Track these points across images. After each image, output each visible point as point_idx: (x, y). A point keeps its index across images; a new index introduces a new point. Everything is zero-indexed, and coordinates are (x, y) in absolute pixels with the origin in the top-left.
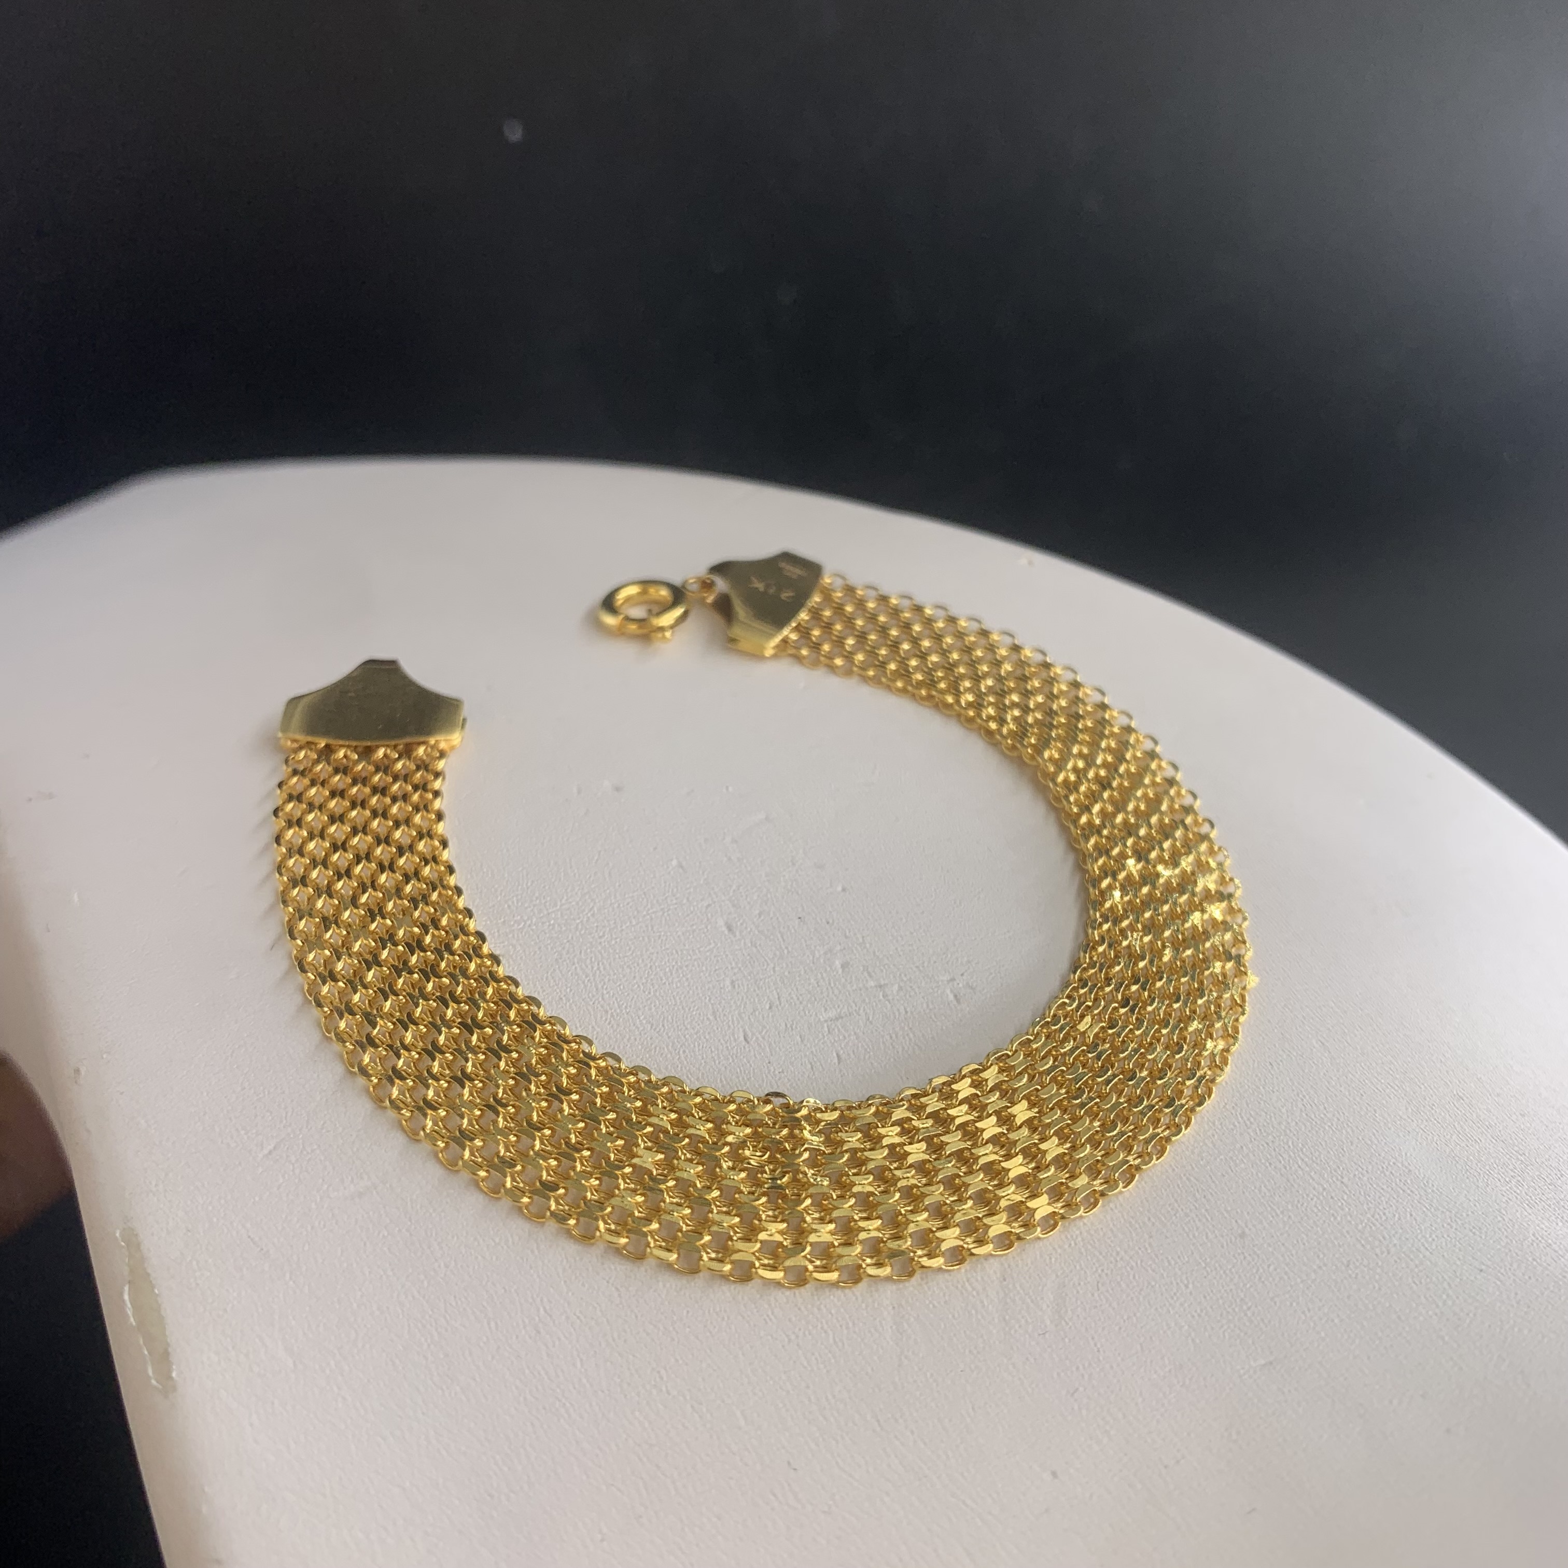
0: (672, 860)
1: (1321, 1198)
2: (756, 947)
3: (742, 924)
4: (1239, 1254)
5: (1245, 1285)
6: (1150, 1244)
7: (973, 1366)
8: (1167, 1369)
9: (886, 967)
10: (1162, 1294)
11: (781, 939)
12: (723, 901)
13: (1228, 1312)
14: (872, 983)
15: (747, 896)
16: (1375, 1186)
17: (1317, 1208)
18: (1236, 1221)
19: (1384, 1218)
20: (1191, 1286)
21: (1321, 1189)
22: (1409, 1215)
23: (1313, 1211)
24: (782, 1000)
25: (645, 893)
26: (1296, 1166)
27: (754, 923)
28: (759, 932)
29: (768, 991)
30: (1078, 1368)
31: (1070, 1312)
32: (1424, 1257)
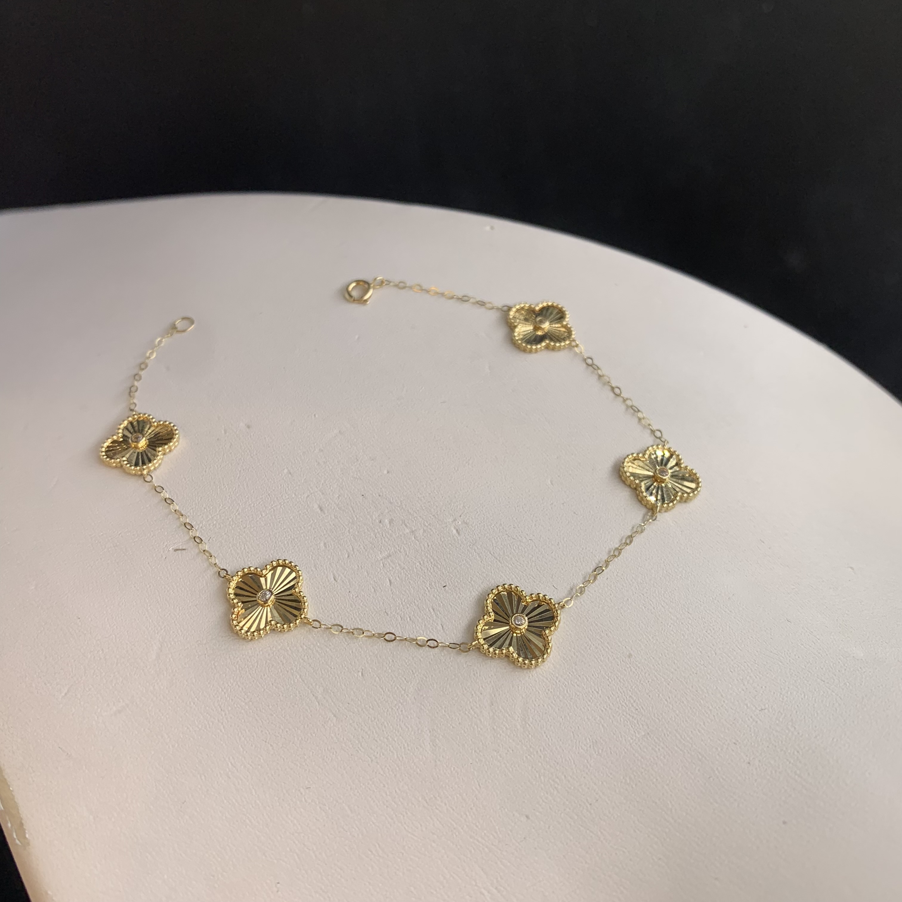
0: (284, 469)
1: (676, 624)
2: (338, 519)
3: (328, 505)
4: (628, 668)
5: (631, 688)
6: (575, 669)
7: (477, 760)
8: (588, 746)
9: (415, 518)
10: (584, 700)
11: (352, 511)
12: (317, 492)
13: (623, 705)
14: (407, 531)
15: (330, 486)
16: (708, 611)
17: (673, 631)
18: (625, 647)
19: (713, 631)
20: (600, 692)
21: (675, 619)
22: (728, 628)
23: (671, 634)
24: (355, 550)
25: (269, 495)
26: (660, 606)
27: (335, 503)
28: (339, 508)
29: (346, 546)
30: (537, 752)
31: (531, 719)
32: (737, 653)
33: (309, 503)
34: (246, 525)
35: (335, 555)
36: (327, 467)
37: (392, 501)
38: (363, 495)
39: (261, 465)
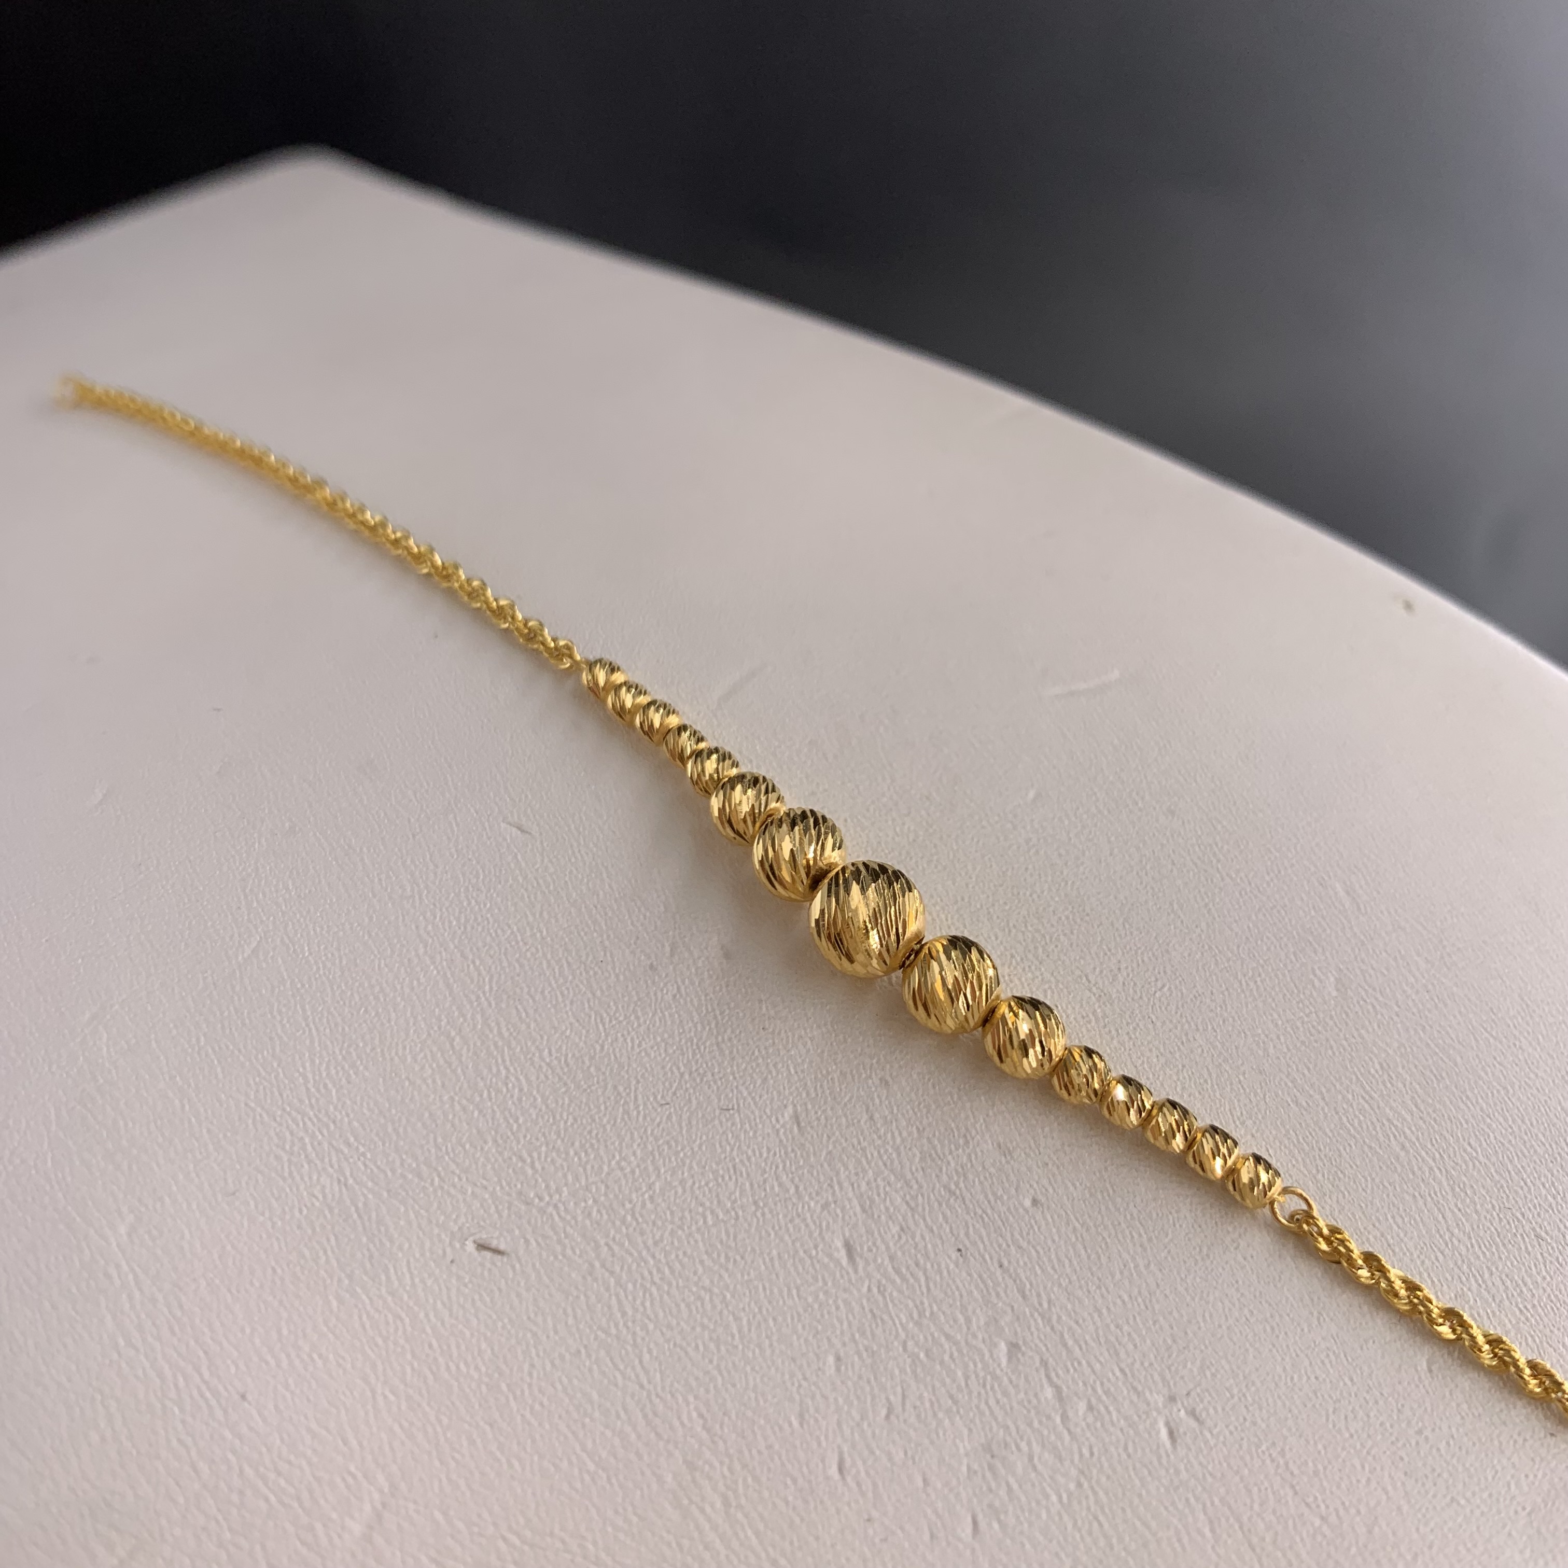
33: (824, 1224)
34: (662, 1236)
35: (855, 1402)
36: (889, 1135)
37: (1027, 1293)
38: (959, 1250)
39: (733, 1074)
